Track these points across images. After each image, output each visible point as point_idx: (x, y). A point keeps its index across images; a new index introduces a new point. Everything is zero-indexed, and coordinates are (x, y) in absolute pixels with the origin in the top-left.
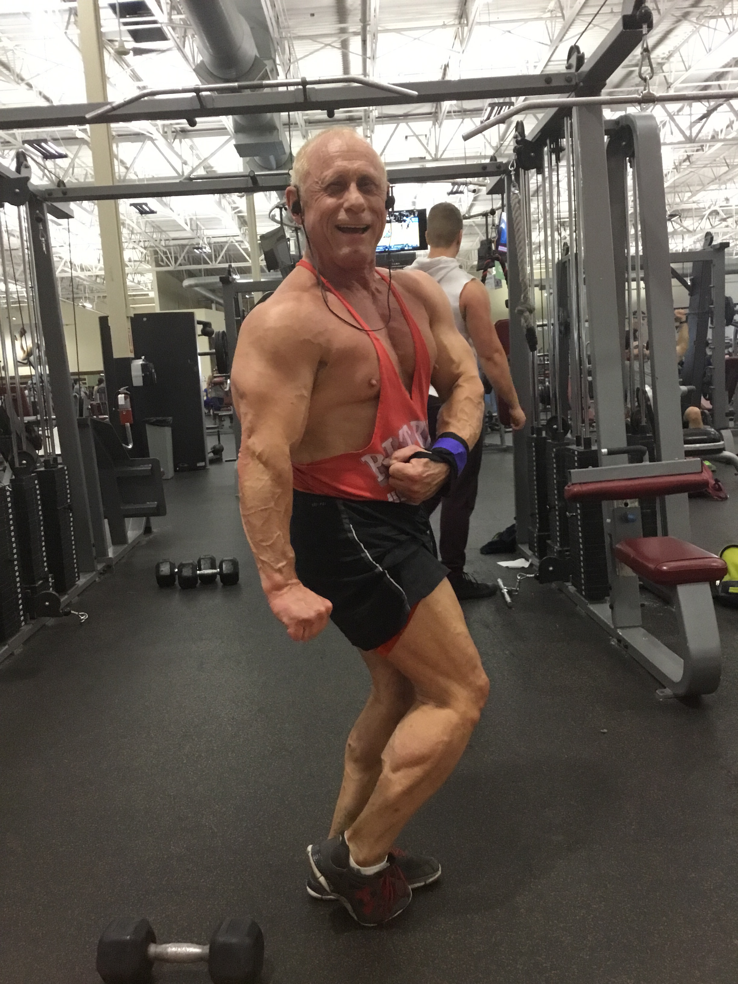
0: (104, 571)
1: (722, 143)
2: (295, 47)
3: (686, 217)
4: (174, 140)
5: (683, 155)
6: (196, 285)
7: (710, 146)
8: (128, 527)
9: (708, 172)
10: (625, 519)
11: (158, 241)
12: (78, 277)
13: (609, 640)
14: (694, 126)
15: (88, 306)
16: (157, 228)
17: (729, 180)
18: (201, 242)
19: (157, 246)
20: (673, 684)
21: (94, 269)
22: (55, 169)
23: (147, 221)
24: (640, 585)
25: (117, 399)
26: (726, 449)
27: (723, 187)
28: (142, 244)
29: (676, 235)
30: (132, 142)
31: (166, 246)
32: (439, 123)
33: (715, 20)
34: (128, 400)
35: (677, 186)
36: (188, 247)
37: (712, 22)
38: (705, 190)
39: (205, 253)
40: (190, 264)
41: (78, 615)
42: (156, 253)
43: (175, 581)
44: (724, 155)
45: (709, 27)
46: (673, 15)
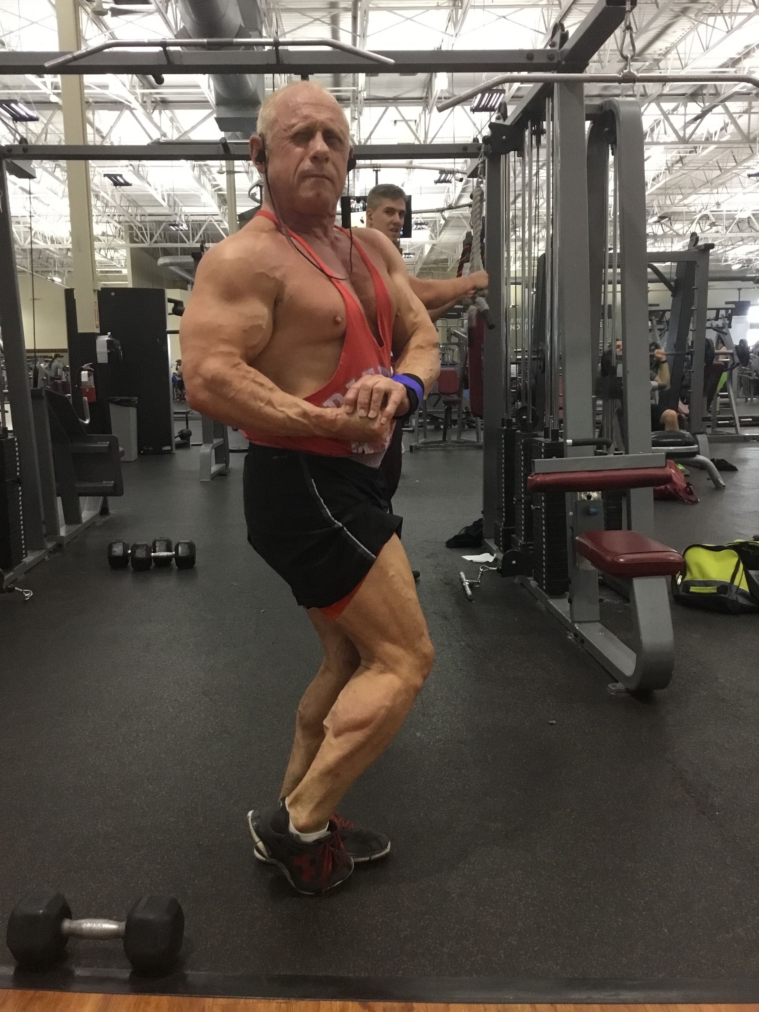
0: (54, 549)
1: (715, 146)
2: (283, 20)
3: (676, 221)
4: (153, 111)
5: (676, 156)
6: (172, 264)
7: (703, 148)
8: (83, 508)
9: (700, 175)
10: (587, 513)
11: (134, 216)
12: (48, 249)
13: (567, 635)
14: (688, 126)
15: (57, 280)
16: (133, 202)
17: (721, 184)
18: (178, 219)
19: (133, 222)
20: (626, 679)
21: (65, 242)
22: (27, 133)
23: (122, 194)
24: (599, 580)
25: (80, 375)
26: (701, 453)
27: (715, 191)
28: (116, 218)
29: (666, 238)
30: (109, 110)
31: (141, 222)
32: (430, 109)
33: (714, 18)
34: (92, 377)
35: (669, 188)
36: (164, 224)
37: (711, 20)
38: (696, 194)
39: (182, 230)
40: (167, 242)
41: (22, 592)
42: (131, 228)
43: (128, 563)
44: (718, 158)
45: (707, 25)
46: (672, 10)
